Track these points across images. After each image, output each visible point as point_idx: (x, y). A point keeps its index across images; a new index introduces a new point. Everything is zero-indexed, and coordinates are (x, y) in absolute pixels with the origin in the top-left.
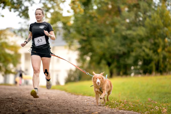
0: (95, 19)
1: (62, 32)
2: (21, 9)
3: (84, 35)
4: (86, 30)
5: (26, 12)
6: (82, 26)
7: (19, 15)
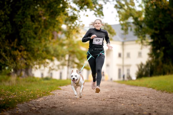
0: (168, 12)
1: (134, 27)
2: (96, 8)
3: (156, 29)
4: (158, 24)
5: (101, 10)
6: (155, 20)
7: (95, 14)
